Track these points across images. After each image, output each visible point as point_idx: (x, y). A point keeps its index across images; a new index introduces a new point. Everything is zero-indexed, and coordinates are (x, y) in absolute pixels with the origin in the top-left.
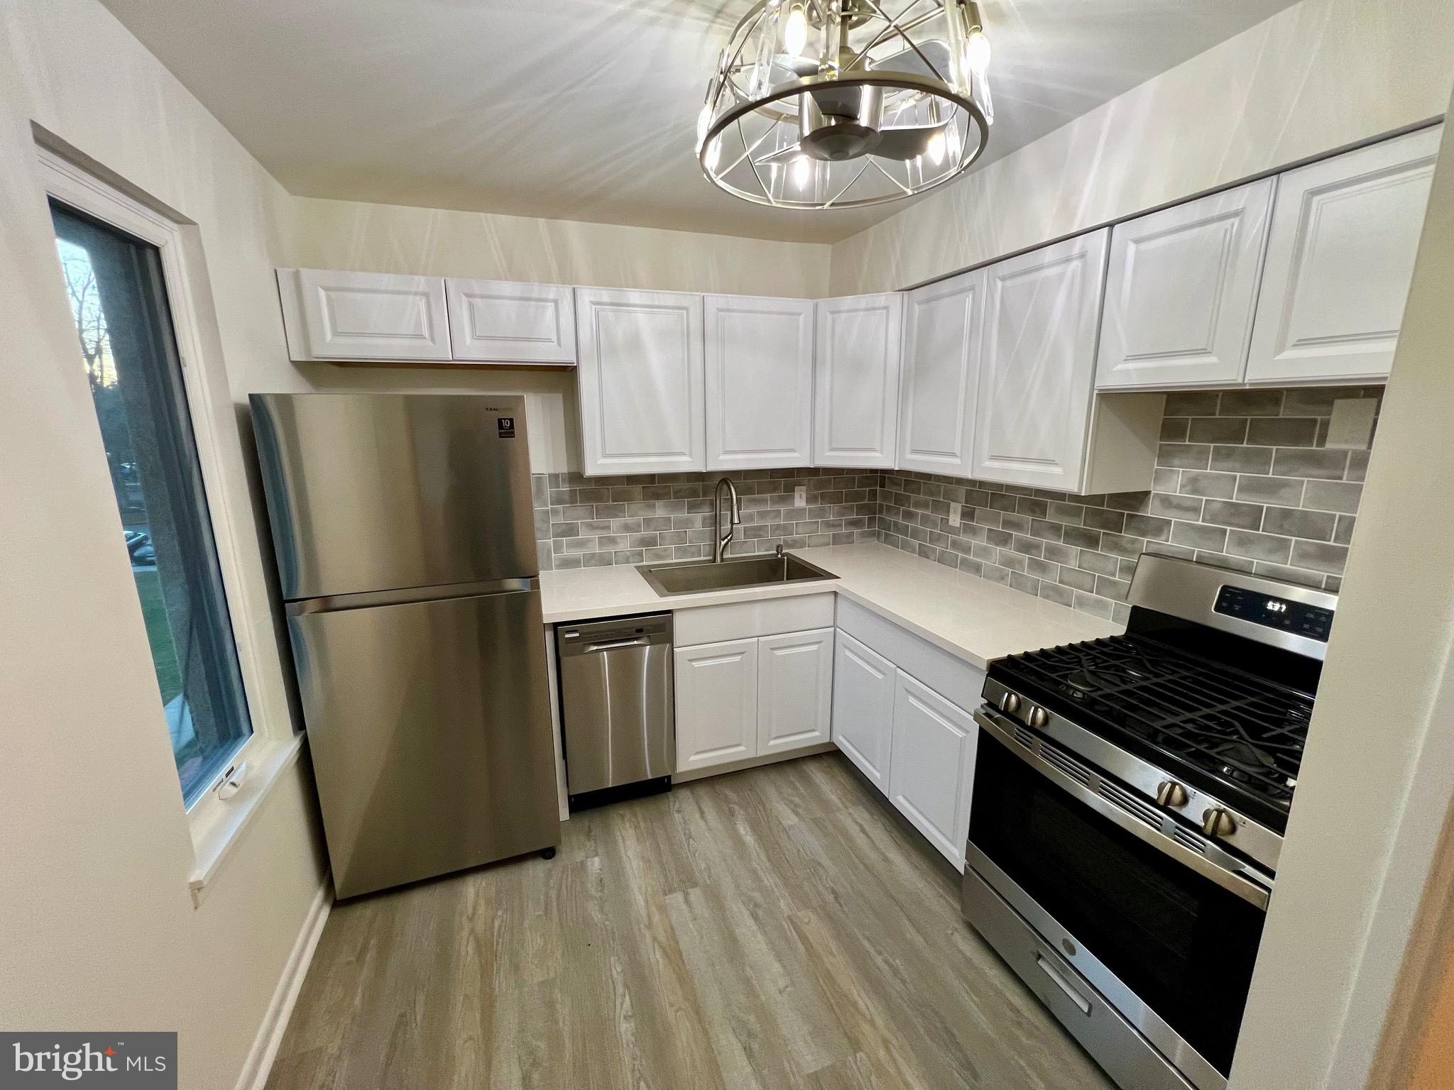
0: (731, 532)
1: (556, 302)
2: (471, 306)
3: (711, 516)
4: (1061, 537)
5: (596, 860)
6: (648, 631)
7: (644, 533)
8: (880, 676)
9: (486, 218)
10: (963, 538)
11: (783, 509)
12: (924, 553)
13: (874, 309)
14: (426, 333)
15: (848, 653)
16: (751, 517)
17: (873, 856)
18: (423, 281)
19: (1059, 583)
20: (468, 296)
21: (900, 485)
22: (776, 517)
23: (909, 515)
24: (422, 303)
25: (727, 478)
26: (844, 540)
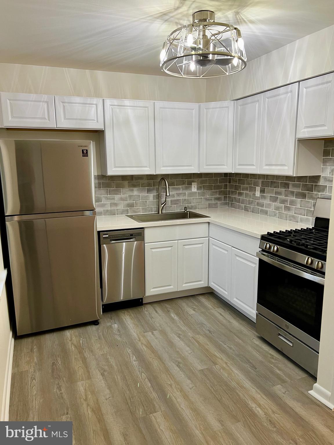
0: (166, 201)
1: (96, 105)
2: (64, 107)
3: (157, 195)
4: (294, 196)
5: (116, 325)
6: (135, 236)
7: (129, 202)
8: (226, 252)
9: (65, 70)
10: (261, 201)
11: (187, 192)
12: (246, 209)
13: (223, 107)
14: (47, 117)
15: (214, 247)
16: (173, 196)
17: (224, 321)
18: (46, 97)
19: (294, 214)
20: (63, 102)
21: (237, 181)
22: (184, 196)
23: (240, 194)
24: (46, 106)
25: (164, 177)
26: (214, 206)
